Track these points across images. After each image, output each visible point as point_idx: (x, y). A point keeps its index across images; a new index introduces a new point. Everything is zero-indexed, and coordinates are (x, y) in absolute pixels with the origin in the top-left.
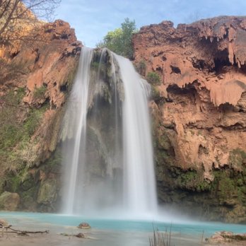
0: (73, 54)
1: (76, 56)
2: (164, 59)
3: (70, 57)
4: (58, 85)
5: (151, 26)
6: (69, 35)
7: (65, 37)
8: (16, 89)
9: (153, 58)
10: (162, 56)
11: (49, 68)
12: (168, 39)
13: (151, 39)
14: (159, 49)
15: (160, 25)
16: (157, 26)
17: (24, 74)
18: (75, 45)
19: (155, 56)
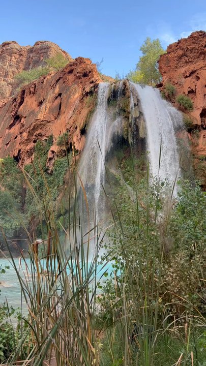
0: (91, 93)
1: (94, 95)
2: (198, 78)
3: (89, 97)
4: (78, 129)
5: (179, 42)
6: (90, 72)
7: (85, 75)
8: (45, 138)
9: (183, 80)
10: (195, 75)
11: (71, 112)
12: (201, 53)
13: (180, 57)
14: (191, 67)
15: (189, 38)
16: (186, 40)
17: (49, 122)
18: (92, 82)
19: (187, 77)
